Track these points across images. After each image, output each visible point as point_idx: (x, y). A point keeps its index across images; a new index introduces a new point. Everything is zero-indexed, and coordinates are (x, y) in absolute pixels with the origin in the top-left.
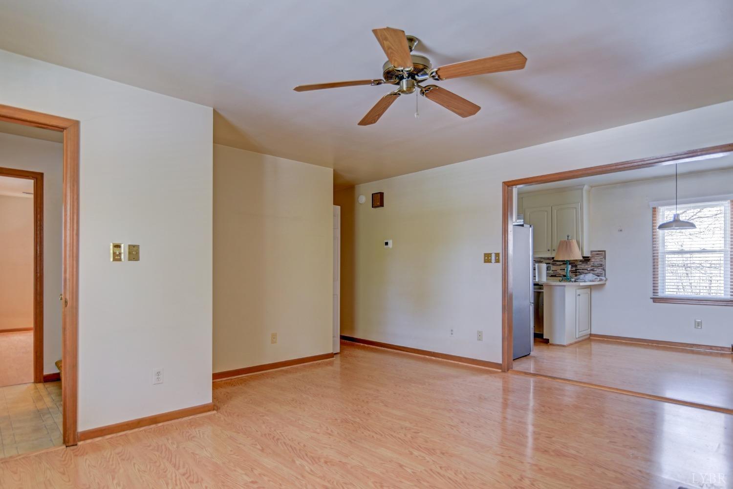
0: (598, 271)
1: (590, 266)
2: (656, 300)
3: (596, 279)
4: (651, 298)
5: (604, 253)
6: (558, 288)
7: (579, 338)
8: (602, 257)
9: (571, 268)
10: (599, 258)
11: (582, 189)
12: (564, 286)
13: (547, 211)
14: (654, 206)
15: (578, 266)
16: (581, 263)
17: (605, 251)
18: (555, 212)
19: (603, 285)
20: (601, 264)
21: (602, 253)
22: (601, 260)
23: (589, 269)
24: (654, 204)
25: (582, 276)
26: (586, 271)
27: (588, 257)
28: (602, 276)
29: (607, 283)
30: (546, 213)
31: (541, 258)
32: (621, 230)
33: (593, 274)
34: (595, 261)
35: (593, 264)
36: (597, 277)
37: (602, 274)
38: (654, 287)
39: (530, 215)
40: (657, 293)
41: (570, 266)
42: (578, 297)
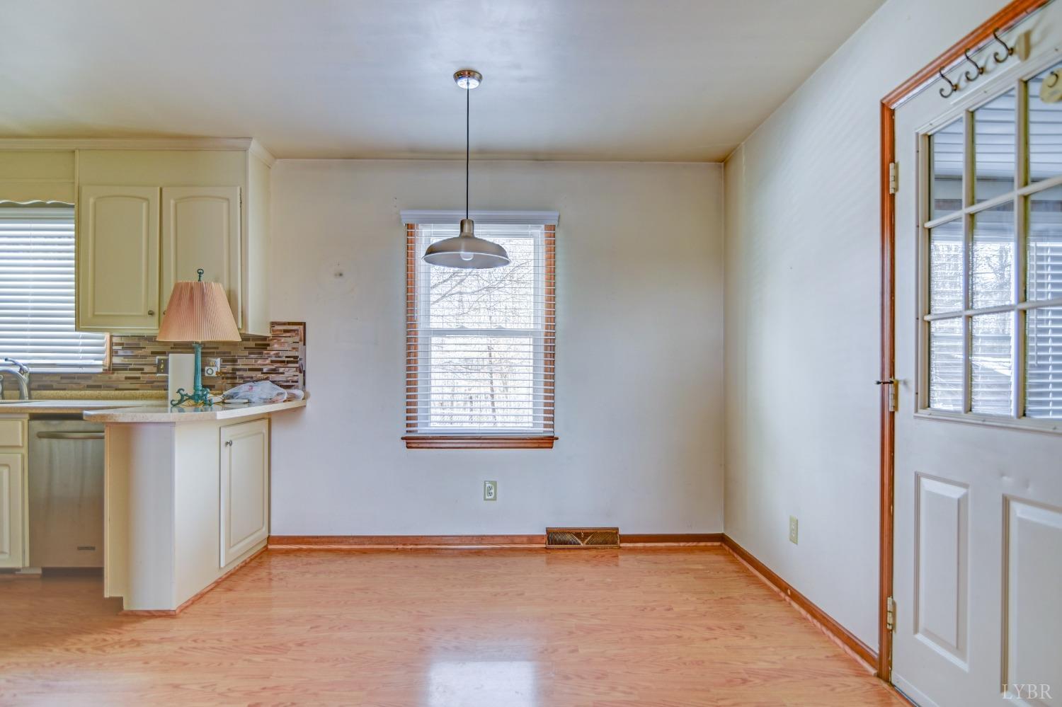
0: (289, 373)
1: (268, 361)
2: (412, 441)
3: (278, 394)
4: (403, 439)
5: (302, 327)
6: (152, 428)
7: (226, 565)
8: (297, 339)
9: (222, 366)
10: (290, 340)
11: (245, 150)
12: (172, 424)
13: (147, 200)
14: (410, 222)
15: (239, 362)
16: (246, 353)
17: (304, 324)
18: (170, 204)
19: (300, 409)
20: (297, 357)
21: (297, 330)
22: (295, 345)
23: (265, 370)
24: (408, 216)
25: (243, 389)
26: (259, 375)
27: (265, 338)
28: (297, 388)
29: (309, 403)
30: (144, 205)
31: (141, 337)
32: (341, 275)
33: (273, 382)
34: (283, 347)
35: (277, 355)
36: (282, 390)
37: (297, 382)
38: (408, 411)
39: (95, 204)
40: (415, 425)
41: (218, 361)
42: (225, 450)
